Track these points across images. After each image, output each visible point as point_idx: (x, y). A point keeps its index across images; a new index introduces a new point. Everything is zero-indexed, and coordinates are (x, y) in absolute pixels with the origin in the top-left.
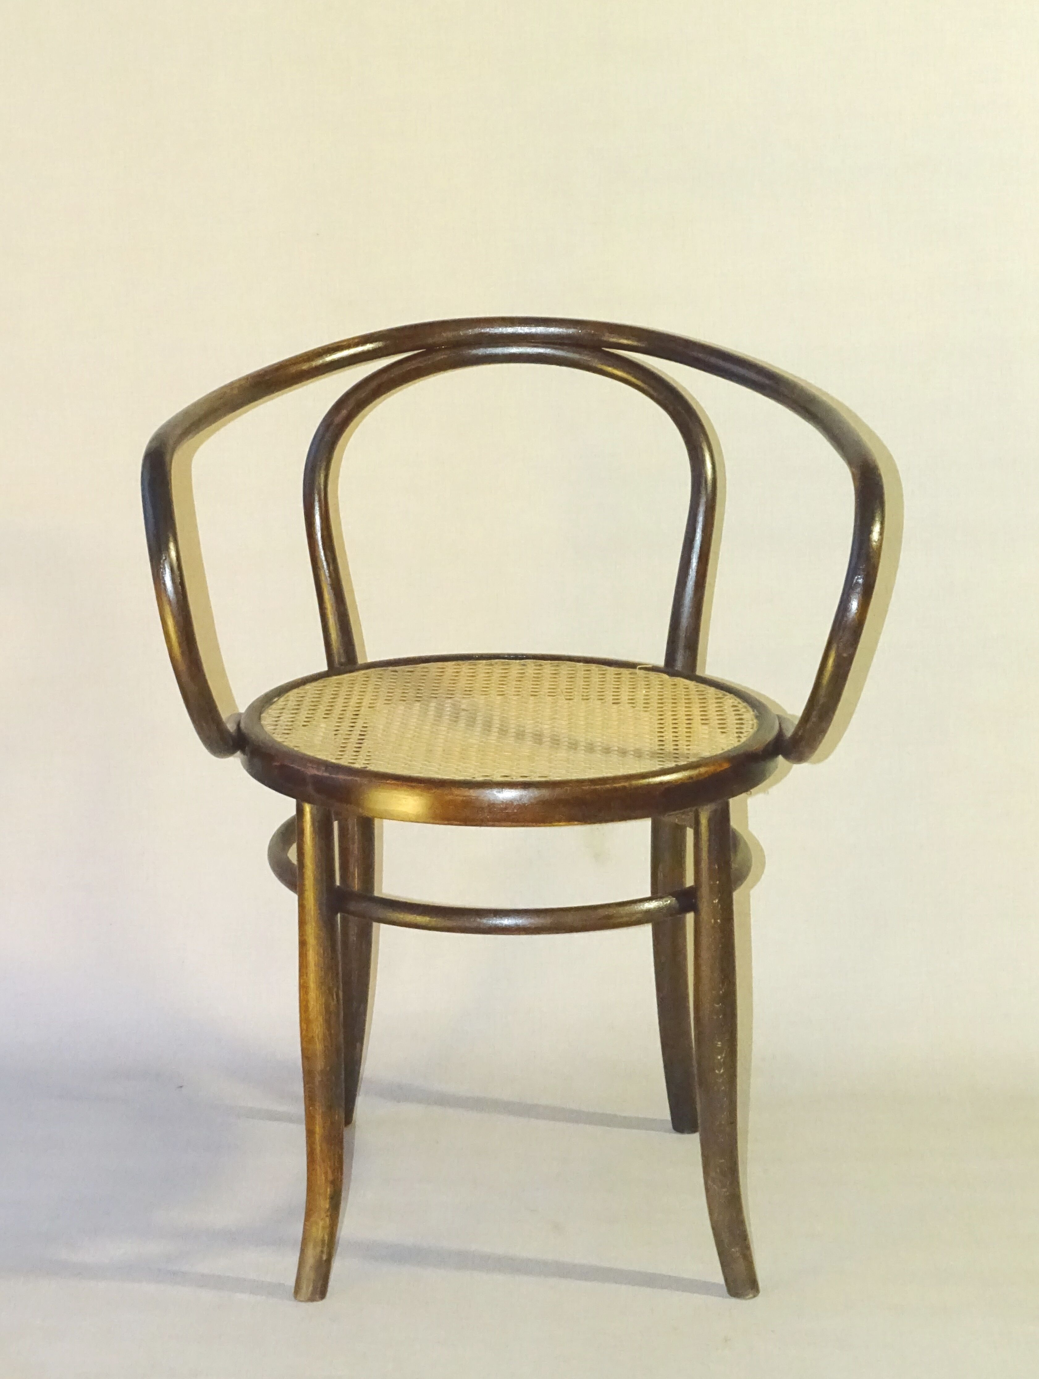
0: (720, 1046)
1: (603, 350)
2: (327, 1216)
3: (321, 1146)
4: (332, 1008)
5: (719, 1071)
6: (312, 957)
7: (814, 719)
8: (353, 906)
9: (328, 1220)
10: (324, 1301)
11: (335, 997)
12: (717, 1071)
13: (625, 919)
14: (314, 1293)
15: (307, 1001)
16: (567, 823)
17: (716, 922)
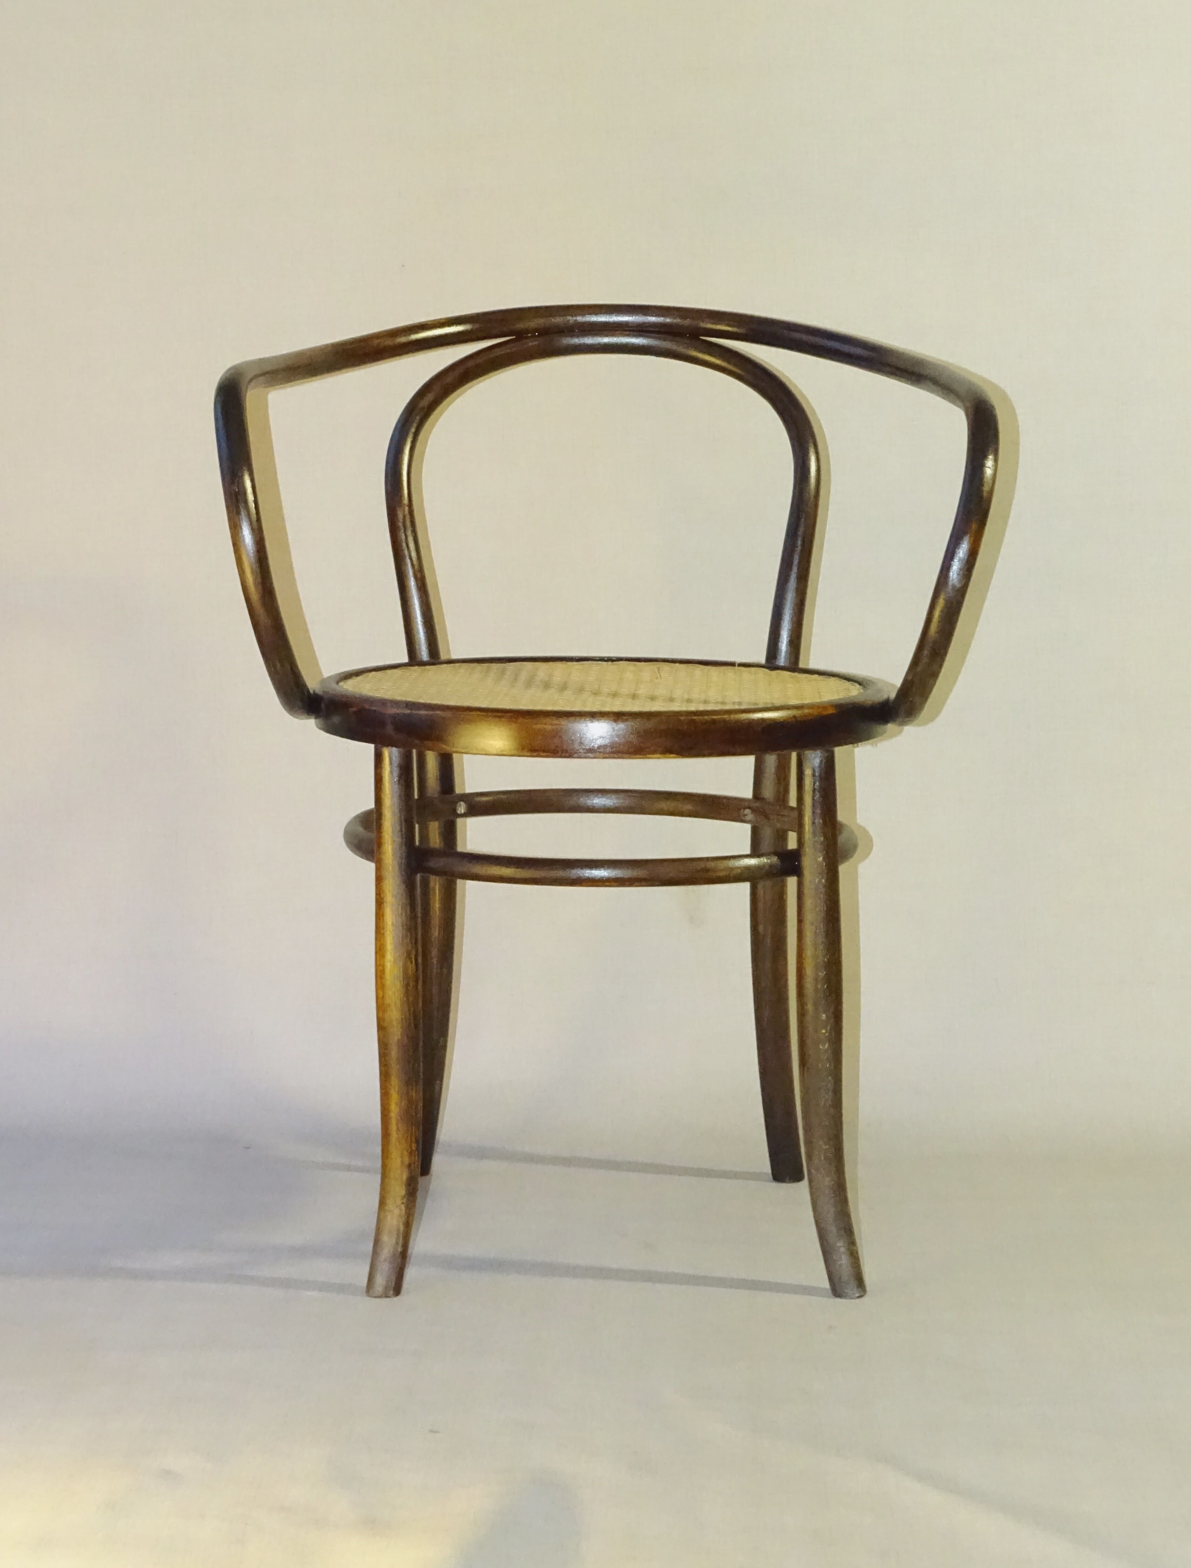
0: (823, 1018)
1: (700, 339)
2: (403, 1203)
3: (397, 1125)
4: (410, 972)
5: (824, 1046)
6: (391, 917)
7: (925, 660)
8: (433, 863)
9: (403, 1207)
10: (398, 1297)
11: (413, 960)
12: (821, 1047)
13: (722, 874)
14: (386, 1288)
15: (383, 966)
16: (662, 756)
17: (820, 881)
